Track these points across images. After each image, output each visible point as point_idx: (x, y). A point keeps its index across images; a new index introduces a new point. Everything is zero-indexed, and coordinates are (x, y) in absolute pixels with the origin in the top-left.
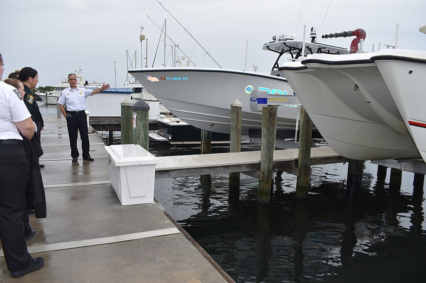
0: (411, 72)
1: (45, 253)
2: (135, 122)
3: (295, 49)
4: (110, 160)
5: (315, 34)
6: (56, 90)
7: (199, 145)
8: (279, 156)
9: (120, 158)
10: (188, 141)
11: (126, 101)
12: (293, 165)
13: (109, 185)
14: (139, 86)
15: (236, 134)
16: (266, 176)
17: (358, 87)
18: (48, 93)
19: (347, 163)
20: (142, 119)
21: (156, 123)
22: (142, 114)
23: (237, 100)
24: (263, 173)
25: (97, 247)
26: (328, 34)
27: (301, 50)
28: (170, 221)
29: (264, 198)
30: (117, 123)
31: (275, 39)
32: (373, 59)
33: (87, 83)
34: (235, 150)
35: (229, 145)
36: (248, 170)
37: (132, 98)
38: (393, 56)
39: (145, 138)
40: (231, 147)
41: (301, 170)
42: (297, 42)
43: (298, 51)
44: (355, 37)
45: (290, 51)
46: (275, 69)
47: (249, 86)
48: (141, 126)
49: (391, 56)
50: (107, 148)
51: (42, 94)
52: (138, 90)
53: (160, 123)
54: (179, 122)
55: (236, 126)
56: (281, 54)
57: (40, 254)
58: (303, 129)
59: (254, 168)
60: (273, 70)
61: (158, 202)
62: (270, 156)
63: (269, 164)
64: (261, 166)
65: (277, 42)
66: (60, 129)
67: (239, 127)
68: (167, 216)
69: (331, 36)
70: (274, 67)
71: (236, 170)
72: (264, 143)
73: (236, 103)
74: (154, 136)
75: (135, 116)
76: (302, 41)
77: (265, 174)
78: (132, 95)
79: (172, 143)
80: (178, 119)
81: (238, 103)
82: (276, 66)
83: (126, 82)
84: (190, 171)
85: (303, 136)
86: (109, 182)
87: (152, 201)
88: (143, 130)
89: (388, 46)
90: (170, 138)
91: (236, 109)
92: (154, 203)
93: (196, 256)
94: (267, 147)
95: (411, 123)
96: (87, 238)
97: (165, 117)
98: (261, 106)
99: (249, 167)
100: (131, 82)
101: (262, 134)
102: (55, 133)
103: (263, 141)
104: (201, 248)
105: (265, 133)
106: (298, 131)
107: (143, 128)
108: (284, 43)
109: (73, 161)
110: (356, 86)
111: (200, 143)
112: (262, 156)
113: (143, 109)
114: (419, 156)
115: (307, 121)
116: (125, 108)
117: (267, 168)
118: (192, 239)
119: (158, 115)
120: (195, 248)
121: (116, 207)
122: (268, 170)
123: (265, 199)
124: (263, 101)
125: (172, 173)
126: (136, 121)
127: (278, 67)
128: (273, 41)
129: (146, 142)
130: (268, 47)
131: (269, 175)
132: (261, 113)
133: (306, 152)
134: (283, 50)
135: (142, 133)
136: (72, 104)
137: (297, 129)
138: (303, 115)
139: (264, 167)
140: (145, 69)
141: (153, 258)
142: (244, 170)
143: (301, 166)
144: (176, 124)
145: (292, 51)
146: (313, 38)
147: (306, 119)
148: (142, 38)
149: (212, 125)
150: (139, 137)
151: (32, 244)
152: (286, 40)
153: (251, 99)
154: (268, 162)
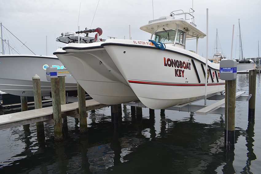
0: (125, 52)
7: (20, 106)
8: (65, 108)
10: (15, 103)
12: (76, 112)
15: (38, 97)
16: (57, 122)
19: (110, 107)
24: (55, 121)
29: (58, 136)
32: (103, 45)
34: (38, 108)
35: (34, 104)
38: (112, 43)
40: (35, 106)
41: (81, 115)
42: (76, 36)
44: (97, 33)
47: (45, 65)
49: (111, 43)
55: (37, 91)
58: (79, 89)
59: (50, 117)
62: (58, 108)
63: (58, 114)
65: (64, 36)
67: (39, 92)
69: (81, 32)
72: (54, 101)
73: (35, 76)
77: (57, 121)
79: (3, 106)
81: (37, 76)
85: (79, 94)
89: (110, 37)
90: (2, 103)
91: (36, 81)
94: (56, 103)
95: (130, 82)
99: (46, 118)
105: (54, 94)
108: (68, 37)
110: (101, 62)
111: (20, 104)
112: (54, 109)
114: (138, 100)
117: (57, 117)
122: (58, 118)
124: (55, 74)
128: (62, 36)
131: (59, 121)
133: (82, 104)
134: (69, 42)
139: (55, 116)
143: (81, 113)
146: (87, 34)
149: (24, 92)
152: (69, 35)
153: (47, 73)
154: (58, 113)
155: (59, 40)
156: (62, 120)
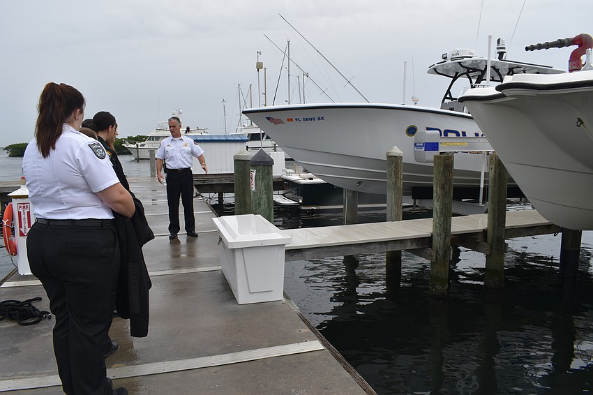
1: (130, 379)
2: (253, 182)
3: (475, 70)
4: (221, 239)
5: (504, 48)
6: (149, 140)
7: (341, 210)
8: (459, 225)
9: (234, 236)
10: (325, 205)
11: (241, 153)
12: (480, 239)
13: (220, 272)
14: (258, 131)
15: (396, 195)
16: (441, 255)
17: (582, 123)
18: (139, 144)
19: (560, 234)
20: (263, 178)
21: (281, 180)
22: (264, 171)
23: (395, 147)
24: (437, 252)
25: (204, 371)
26: (535, 44)
27: (484, 72)
28: (308, 330)
30: (228, 182)
31: (446, 58)
33: (188, 130)
34: (394, 218)
35: (385, 208)
36: (414, 247)
37: (247, 147)
39: (269, 205)
40: (388, 213)
41: (491, 246)
42: (476, 61)
43: (480, 73)
44: (577, 47)
45: (467, 74)
46: (446, 101)
48: (263, 188)
50: (216, 220)
51: (132, 146)
52: (255, 137)
53: (286, 180)
54: (312, 179)
55: (395, 183)
56: (455, 79)
57: (123, 381)
58: (495, 186)
59: (422, 244)
60: (443, 101)
61: (289, 299)
62: (445, 225)
63: (445, 238)
64: (434, 241)
65: (449, 61)
66: (154, 193)
67: (399, 185)
68: (303, 320)
69: (539, 47)
70: (445, 98)
71: (397, 248)
72: (438, 207)
73: (394, 151)
74: (279, 198)
75: (254, 174)
76: (486, 58)
77: (440, 253)
78: (248, 144)
79: (303, 208)
80: (310, 175)
81: (396, 151)
82: (448, 96)
83: (239, 127)
84: (332, 249)
85: (494, 197)
86: (220, 268)
87: (281, 297)
88: (266, 193)
90: (301, 202)
91: (394, 160)
92: (284, 300)
93: (352, 388)
94: (441, 213)
96: (189, 356)
97: (293, 173)
98: (430, 155)
99: (416, 243)
100: (246, 126)
101: (435, 194)
102: (148, 198)
103: (436, 204)
104: (358, 374)
105: (439, 193)
106: (486, 189)
107: (265, 190)
108: (460, 63)
109: (171, 238)
110: (580, 120)
111: (342, 207)
112: (435, 226)
113: (264, 164)
115: (500, 174)
116: (240, 163)
117: (442, 244)
118: (344, 359)
119: (283, 170)
120: (348, 375)
121: (231, 306)
122: (443, 247)
123: (440, 289)
124: (433, 146)
125: (307, 254)
126: (256, 180)
127: (451, 98)
128: (443, 60)
129: (270, 210)
130: (435, 69)
131: (445, 253)
132: (432, 165)
133: (498, 217)
134: (457, 73)
135: (264, 197)
136: (171, 159)
137: (482, 186)
138: (493, 166)
139: (437, 242)
140: (264, 108)
141: (287, 390)
142: (409, 247)
143: (492, 240)
144: (308, 181)
145: (471, 75)
146: (501, 54)
147: (497, 172)
148: (259, 66)
149: (360, 182)
150: (259, 204)
151: (112, 364)
152: (463, 58)
153: (415, 144)
154: (443, 235)
155: (435, 71)
156: (452, 253)
